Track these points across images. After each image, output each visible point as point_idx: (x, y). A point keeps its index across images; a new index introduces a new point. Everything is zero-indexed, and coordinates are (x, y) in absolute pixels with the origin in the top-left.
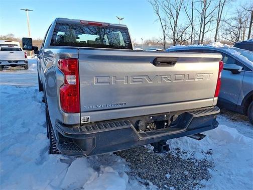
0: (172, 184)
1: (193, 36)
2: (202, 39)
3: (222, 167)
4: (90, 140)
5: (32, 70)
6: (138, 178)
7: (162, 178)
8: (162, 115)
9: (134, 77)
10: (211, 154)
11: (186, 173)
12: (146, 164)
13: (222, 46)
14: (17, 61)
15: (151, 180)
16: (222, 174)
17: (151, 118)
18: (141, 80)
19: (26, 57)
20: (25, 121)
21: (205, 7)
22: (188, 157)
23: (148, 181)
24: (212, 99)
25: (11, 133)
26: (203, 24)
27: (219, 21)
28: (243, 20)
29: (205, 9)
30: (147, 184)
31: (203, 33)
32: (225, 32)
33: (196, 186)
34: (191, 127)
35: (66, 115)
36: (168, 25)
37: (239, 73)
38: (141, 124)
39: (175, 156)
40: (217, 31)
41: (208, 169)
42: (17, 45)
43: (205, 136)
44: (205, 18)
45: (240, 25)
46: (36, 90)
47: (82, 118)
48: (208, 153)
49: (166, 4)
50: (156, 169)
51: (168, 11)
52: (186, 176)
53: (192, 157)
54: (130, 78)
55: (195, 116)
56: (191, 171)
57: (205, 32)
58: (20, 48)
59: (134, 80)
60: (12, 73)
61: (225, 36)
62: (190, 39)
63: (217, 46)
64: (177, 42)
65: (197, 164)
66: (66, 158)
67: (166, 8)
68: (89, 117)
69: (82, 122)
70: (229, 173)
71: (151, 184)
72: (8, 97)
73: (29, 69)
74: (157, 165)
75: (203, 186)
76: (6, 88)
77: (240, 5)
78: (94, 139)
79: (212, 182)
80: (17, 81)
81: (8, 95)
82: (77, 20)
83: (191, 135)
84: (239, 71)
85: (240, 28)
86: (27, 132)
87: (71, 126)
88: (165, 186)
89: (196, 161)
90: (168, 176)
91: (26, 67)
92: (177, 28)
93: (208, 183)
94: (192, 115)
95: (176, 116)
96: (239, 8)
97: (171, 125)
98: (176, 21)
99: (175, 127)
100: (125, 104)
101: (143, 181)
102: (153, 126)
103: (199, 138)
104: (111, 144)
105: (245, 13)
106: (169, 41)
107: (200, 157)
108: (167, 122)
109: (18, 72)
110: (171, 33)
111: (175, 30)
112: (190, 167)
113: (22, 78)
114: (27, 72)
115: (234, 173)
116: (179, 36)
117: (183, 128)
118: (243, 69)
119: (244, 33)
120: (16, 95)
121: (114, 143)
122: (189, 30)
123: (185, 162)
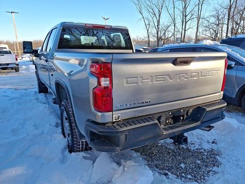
0: (188, 172)
1: (176, 33)
2: (184, 36)
3: (229, 154)
4: (123, 136)
5: (24, 72)
6: (156, 169)
7: (178, 168)
8: (179, 110)
9: (158, 77)
10: (216, 143)
11: (199, 162)
12: (160, 156)
13: (213, 44)
14: (8, 64)
15: (169, 170)
16: (231, 160)
17: (170, 113)
18: (163, 79)
19: (17, 59)
20: (36, 123)
21: (185, 5)
22: (196, 147)
23: (167, 172)
24: (219, 94)
25: (25, 135)
26: (184, 22)
27: (199, 18)
28: (220, 17)
29: (185, 8)
30: (166, 175)
31: (185, 31)
32: (205, 29)
33: (210, 173)
34: (205, 120)
35: (100, 114)
36: (152, 24)
37: (232, 68)
38: (163, 119)
39: (184, 147)
40: (197, 28)
41: (217, 157)
42: (5, 48)
43: (214, 127)
44: (186, 16)
45: (218, 22)
46: (36, 92)
47: (114, 116)
48: (213, 142)
49: (149, 3)
50: (170, 160)
51: (151, 10)
52: (198, 164)
53: (200, 147)
54: (154, 78)
55: (208, 109)
56: (202, 160)
57: (186, 29)
58: (10, 51)
59: (157, 79)
60: (4, 76)
61: (204, 33)
62: (173, 37)
63: (208, 44)
64: (160, 40)
65: (206, 154)
66: (88, 156)
67: (148, 8)
68: (120, 115)
69: (114, 120)
70: (236, 159)
71: (169, 173)
72: (10, 100)
73: (20, 71)
74: (170, 157)
75: (216, 173)
76: (5, 92)
77: (218, 4)
78: (126, 135)
79: (223, 169)
80: (11, 84)
81: (9, 98)
82: (80, 23)
83: (202, 128)
84: (232, 66)
85: (218, 25)
86: (42, 133)
87: (104, 124)
88: (183, 175)
89: (205, 150)
90: (183, 165)
91: (17, 70)
92: (160, 27)
93: (219, 169)
94: (205, 109)
95: (191, 111)
96: (217, 6)
97: (186, 119)
98: (159, 20)
99: (190, 121)
100: (150, 102)
101: (161, 171)
102: (171, 121)
103: (208, 129)
104: (140, 139)
105: (222, 10)
106: (153, 39)
107: (207, 147)
108: (183, 116)
109: (10, 75)
110: (154, 31)
111: (158, 29)
112: (200, 157)
113: (16, 81)
114: (19, 75)
115: (241, 159)
116: (162, 35)
117: (198, 121)
118: (235, 65)
119: (222, 30)
120: (18, 98)
121: (143, 138)
122: (171, 28)
123: (195, 152)
